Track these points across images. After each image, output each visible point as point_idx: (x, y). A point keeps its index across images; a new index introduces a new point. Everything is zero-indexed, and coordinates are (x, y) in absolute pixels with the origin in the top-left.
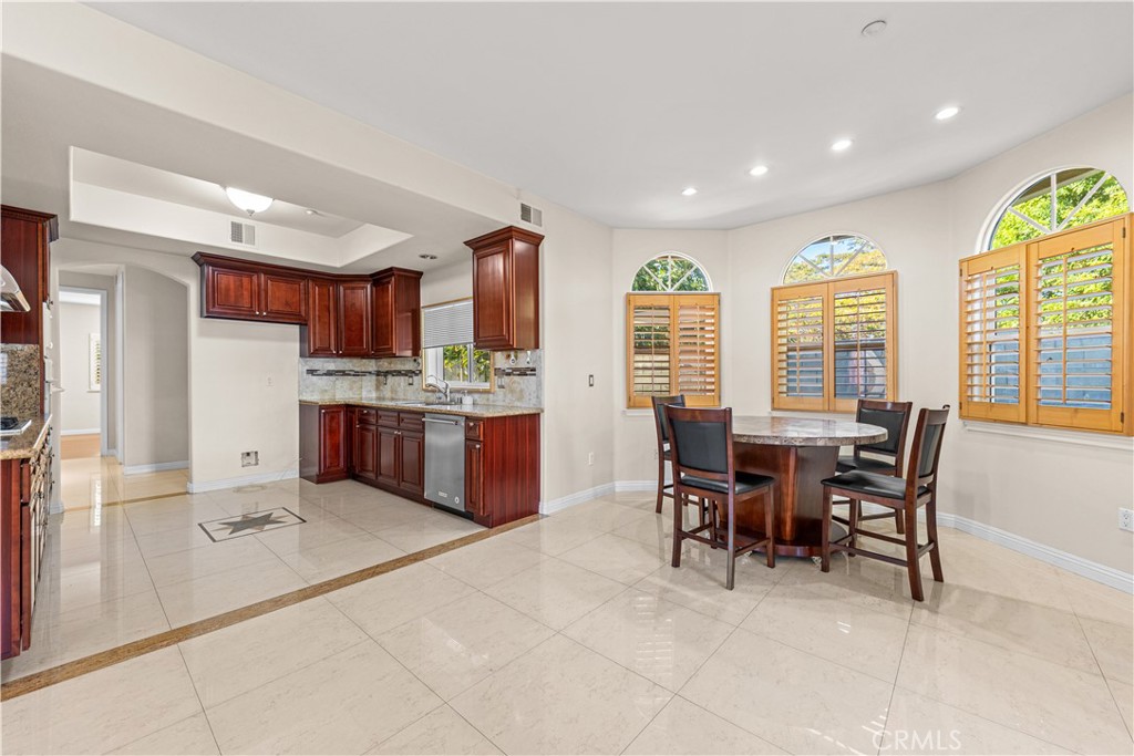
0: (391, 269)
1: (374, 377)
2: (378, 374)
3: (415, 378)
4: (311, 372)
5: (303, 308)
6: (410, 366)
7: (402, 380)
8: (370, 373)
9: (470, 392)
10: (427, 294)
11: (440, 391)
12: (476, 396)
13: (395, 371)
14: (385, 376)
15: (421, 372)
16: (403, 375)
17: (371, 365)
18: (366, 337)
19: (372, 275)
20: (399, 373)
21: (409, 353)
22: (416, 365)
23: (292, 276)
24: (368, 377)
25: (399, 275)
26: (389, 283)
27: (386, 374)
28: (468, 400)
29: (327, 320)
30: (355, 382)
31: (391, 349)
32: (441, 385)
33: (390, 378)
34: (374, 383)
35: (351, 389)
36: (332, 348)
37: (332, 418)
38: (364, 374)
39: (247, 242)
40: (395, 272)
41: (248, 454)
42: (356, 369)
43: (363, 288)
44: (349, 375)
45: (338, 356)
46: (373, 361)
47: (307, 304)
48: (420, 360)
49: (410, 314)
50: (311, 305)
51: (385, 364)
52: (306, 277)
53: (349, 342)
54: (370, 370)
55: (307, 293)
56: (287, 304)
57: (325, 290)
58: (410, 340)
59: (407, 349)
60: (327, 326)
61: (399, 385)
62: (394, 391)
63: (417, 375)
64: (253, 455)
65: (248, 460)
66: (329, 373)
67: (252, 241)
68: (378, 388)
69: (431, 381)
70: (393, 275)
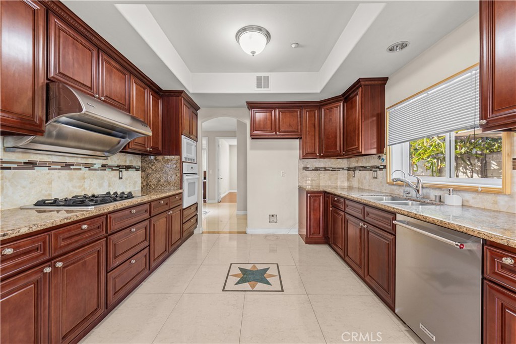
0: (359, 81)
1: (346, 172)
2: (349, 169)
3: (379, 172)
4: (305, 168)
5: (299, 127)
6: (374, 161)
7: (367, 174)
8: (343, 168)
9: (457, 190)
10: (391, 95)
11: (408, 185)
12: (468, 196)
13: (362, 167)
14: (354, 171)
15: (385, 167)
16: (368, 170)
17: (343, 163)
18: (339, 142)
19: (343, 95)
20: (365, 168)
21: (374, 151)
22: (380, 161)
23: (293, 107)
24: (342, 171)
25: (365, 85)
26: (357, 94)
27: (355, 169)
28: (454, 200)
29: (313, 133)
30: (332, 175)
31: (358, 148)
32: (412, 180)
33: (357, 172)
34: (346, 176)
35: (330, 180)
36: (317, 152)
37: (315, 200)
38: (338, 169)
39: (264, 88)
40: (362, 83)
41: (273, 216)
42: (334, 166)
43: (337, 107)
44: (329, 170)
45: (321, 157)
46: (345, 160)
47: (301, 124)
48: (384, 157)
49: (375, 118)
50: (304, 125)
51: (354, 162)
52: (301, 106)
53: (327, 148)
54: (343, 166)
55: (301, 117)
56: (290, 126)
57: (313, 114)
58: (375, 140)
59: (371, 149)
60: (313, 138)
61: (365, 178)
62: (360, 182)
63: (381, 169)
64: (275, 216)
65: (272, 219)
66: (317, 169)
67: (267, 86)
68: (348, 179)
69: (396, 175)
70: (361, 86)
